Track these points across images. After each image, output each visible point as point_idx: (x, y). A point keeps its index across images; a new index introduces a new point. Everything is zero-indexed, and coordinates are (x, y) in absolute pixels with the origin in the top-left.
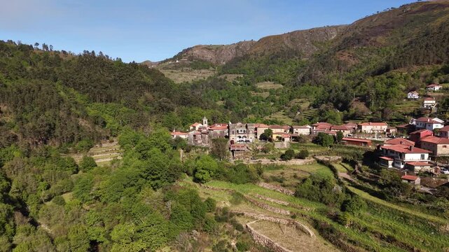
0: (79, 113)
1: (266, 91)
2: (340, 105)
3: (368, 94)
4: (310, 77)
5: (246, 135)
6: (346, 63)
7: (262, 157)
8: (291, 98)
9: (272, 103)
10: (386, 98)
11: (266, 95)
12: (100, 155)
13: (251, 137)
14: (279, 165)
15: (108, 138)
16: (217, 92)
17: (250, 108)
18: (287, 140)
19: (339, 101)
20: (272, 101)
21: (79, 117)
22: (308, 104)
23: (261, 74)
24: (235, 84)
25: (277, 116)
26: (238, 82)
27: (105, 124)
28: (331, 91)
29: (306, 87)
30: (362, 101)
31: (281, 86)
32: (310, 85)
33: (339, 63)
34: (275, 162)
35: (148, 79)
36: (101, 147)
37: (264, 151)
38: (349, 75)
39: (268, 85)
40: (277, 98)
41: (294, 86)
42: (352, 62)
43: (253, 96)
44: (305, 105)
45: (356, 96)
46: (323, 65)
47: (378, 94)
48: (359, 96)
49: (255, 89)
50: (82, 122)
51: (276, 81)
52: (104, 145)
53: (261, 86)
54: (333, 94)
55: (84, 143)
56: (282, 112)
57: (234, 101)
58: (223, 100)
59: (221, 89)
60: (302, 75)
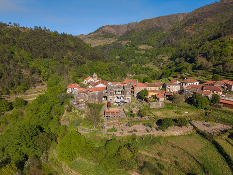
0: (22, 65)
1: (143, 50)
2: (188, 59)
3: (208, 52)
4: (169, 42)
5: (123, 96)
6: (189, 33)
7: (138, 122)
8: (157, 54)
9: (147, 57)
10: (221, 55)
11: (143, 52)
12: (32, 95)
13: (128, 98)
14: (156, 136)
15: (41, 82)
16: (116, 50)
17: (134, 60)
18: (162, 99)
19: (187, 56)
20: (147, 56)
21: (22, 68)
22: (167, 58)
23: (141, 40)
24: (126, 46)
25: (149, 65)
26: (128, 45)
27: (40, 72)
28: (181, 50)
29: (166, 48)
30: (204, 56)
31: (152, 47)
32: (168, 46)
33: (185, 33)
34: (152, 133)
35: (72, 44)
36: (35, 89)
37: (140, 114)
38: (191, 41)
39: (145, 47)
40: (150, 54)
41: (159, 47)
42: (193, 33)
43: (135, 53)
44: (166, 59)
45: (200, 54)
46: (176, 35)
47: (215, 53)
48: (201, 54)
49: (137, 49)
50: (24, 72)
51: (149, 44)
52: (37, 87)
53: (141, 47)
54: (183, 52)
55: (21, 87)
56: (152, 63)
57: (125, 56)
58: (119, 55)
59: (119, 49)
60: (164, 41)
